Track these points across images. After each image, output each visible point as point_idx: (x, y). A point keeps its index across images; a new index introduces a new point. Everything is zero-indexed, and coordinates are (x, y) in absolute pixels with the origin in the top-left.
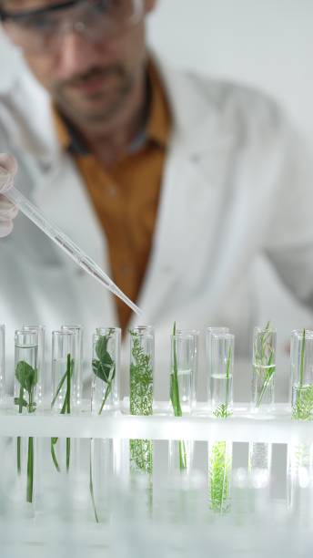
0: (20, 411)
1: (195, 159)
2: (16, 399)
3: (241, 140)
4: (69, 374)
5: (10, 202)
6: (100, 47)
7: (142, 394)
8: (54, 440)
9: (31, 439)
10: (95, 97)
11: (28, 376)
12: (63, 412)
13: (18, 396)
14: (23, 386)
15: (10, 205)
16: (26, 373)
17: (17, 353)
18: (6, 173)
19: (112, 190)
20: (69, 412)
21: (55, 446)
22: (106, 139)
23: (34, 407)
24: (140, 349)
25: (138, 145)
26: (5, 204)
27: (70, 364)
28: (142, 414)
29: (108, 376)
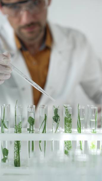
0: (30, 133)
1: (60, 52)
2: (28, 129)
3: (74, 47)
4: (45, 119)
5: (10, 68)
6: (34, 16)
7: (69, 126)
8: (40, 142)
9: (33, 142)
10: (31, 32)
11: (32, 121)
12: (43, 132)
13: (29, 128)
14: (31, 125)
15: (10, 69)
16: (32, 120)
17: (28, 114)
18: (8, 59)
19: (34, 62)
20: (45, 132)
21: (40, 143)
22: (32, 46)
23: (34, 131)
24: (68, 112)
25: (42, 48)
26: (8, 69)
27: (46, 117)
28: (69, 133)
29: (58, 121)
